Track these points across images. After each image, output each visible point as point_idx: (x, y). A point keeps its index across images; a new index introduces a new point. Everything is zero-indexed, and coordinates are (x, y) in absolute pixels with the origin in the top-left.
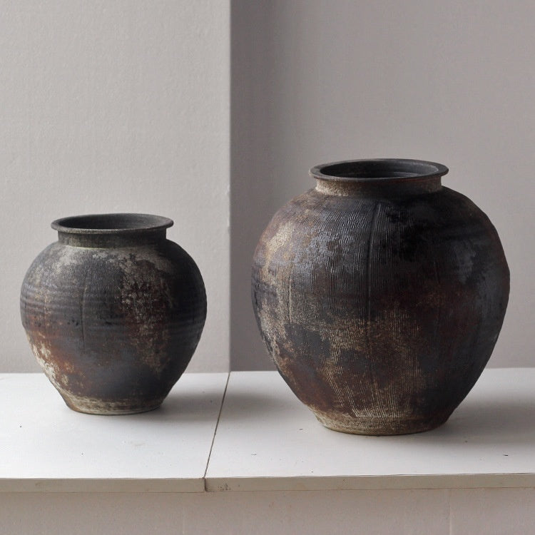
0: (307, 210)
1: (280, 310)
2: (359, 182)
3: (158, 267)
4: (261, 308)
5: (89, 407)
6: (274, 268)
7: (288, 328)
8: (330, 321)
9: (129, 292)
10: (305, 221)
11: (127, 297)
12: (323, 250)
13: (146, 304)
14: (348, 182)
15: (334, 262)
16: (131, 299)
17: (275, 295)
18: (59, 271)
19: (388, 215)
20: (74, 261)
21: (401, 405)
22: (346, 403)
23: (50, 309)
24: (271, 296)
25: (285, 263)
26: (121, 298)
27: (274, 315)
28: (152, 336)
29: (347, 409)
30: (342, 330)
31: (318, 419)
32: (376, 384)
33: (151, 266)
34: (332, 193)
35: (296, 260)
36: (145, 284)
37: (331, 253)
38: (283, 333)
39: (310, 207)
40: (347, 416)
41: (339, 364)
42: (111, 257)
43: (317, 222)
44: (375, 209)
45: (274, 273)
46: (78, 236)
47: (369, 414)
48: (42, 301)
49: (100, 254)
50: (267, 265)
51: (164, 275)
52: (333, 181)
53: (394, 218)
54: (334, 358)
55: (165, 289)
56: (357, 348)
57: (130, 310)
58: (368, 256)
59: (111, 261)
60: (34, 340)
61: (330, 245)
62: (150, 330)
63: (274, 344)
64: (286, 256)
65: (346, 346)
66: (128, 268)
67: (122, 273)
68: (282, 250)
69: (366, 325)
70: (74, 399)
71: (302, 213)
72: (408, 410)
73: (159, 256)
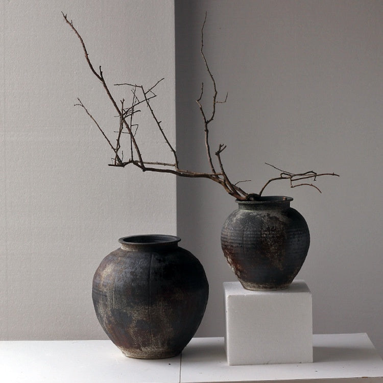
0: (119, 258)
1: (109, 303)
2: (143, 245)
3: (280, 219)
4: (98, 302)
5: (251, 287)
6: (105, 284)
7: (113, 311)
8: (132, 307)
9: (266, 231)
10: (119, 263)
11: (264, 234)
12: (129, 275)
13: (273, 237)
14: (138, 245)
15: (133, 280)
16: (266, 234)
17: (106, 296)
18: (235, 221)
19: (157, 259)
20: (242, 217)
21: (163, 344)
22: (139, 345)
23: (230, 239)
24: (104, 297)
25: (111, 282)
26: (261, 234)
27: (105, 306)
28: (277, 253)
29: (139, 347)
30: (138, 311)
31: (123, 353)
32: (152, 336)
33: (277, 219)
34: (129, 250)
35: (116, 280)
36: (273, 227)
37: (132, 276)
38: (110, 313)
39: (121, 257)
40: (138, 350)
41: (136, 327)
42: (258, 215)
43: (125, 263)
44: (151, 256)
45: (106, 286)
46: (244, 204)
47: (148, 350)
48: (227, 236)
49: (253, 213)
50: (102, 282)
51: (283, 223)
52: (131, 245)
53: (160, 261)
54: (133, 324)
55: (283, 230)
56: (144, 319)
57: (266, 240)
58: (149, 277)
59: (258, 216)
60: (226, 255)
61: (132, 273)
62: (275, 249)
63: (105, 319)
64: (112, 278)
65: (139, 318)
66: (266, 220)
67: (262, 222)
68: (109, 276)
69: (149, 309)
70: (244, 283)
71: (117, 259)
72: (166, 347)
73: (282, 215)
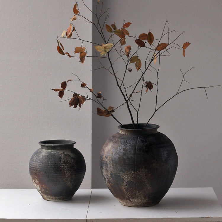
0: (117, 139)
1: (109, 169)
2: (133, 130)
3: (71, 156)
4: (103, 168)
5: (50, 199)
6: (107, 156)
7: (111, 174)
8: (124, 172)
9: (62, 163)
10: (116, 142)
11: (62, 165)
12: (122, 151)
13: (68, 167)
14: (129, 131)
15: (125, 154)
16: (63, 166)
17: (107, 164)
18: (41, 157)
19: (141, 140)
20: (46, 154)
21: (145, 197)
22: (129, 197)
23: (39, 169)
24: (106, 165)
25: (110, 155)
26: (60, 165)
27: (107, 170)
28: (69, 177)
29: (129, 199)
30: (128, 175)
31: (120, 202)
32: (137, 191)
33: (69, 156)
34: (124, 134)
35: (114, 154)
36: (67, 161)
37: (124, 152)
38: (110, 176)
39: (118, 138)
40: (129, 201)
42: (57, 153)
43: (120, 142)
44: (138, 138)
45: (107, 158)
46: (47, 146)
47: (135, 201)
48: (36, 166)
49: (54, 152)
50: (105, 155)
51: (73, 158)
52: (125, 130)
53: (143, 141)
54: (125, 184)
55: (73, 162)
56: (132, 180)
57: (63, 169)
58: (135, 153)
59: (57, 154)
60: (33, 178)
61: (124, 149)
62: (69, 175)
63: (107, 179)
64: (111, 152)
65: (129, 180)
66: (62, 156)
67: (60, 158)
68: (109, 151)
69: (135, 173)
70: (45, 196)
71: (115, 140)
72: (147, 199)
73: (71, 152)
